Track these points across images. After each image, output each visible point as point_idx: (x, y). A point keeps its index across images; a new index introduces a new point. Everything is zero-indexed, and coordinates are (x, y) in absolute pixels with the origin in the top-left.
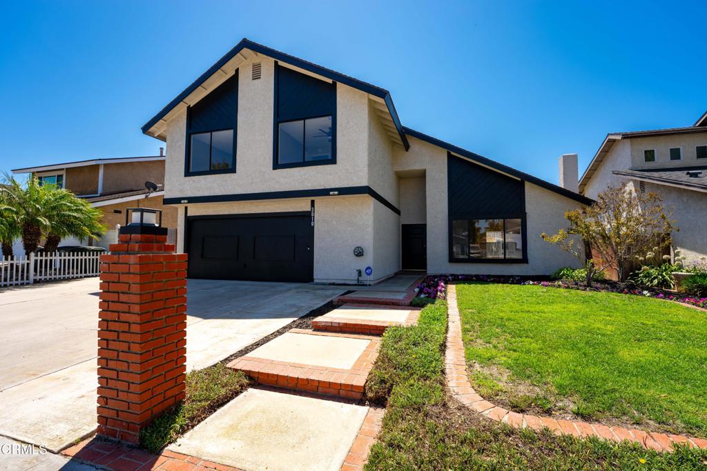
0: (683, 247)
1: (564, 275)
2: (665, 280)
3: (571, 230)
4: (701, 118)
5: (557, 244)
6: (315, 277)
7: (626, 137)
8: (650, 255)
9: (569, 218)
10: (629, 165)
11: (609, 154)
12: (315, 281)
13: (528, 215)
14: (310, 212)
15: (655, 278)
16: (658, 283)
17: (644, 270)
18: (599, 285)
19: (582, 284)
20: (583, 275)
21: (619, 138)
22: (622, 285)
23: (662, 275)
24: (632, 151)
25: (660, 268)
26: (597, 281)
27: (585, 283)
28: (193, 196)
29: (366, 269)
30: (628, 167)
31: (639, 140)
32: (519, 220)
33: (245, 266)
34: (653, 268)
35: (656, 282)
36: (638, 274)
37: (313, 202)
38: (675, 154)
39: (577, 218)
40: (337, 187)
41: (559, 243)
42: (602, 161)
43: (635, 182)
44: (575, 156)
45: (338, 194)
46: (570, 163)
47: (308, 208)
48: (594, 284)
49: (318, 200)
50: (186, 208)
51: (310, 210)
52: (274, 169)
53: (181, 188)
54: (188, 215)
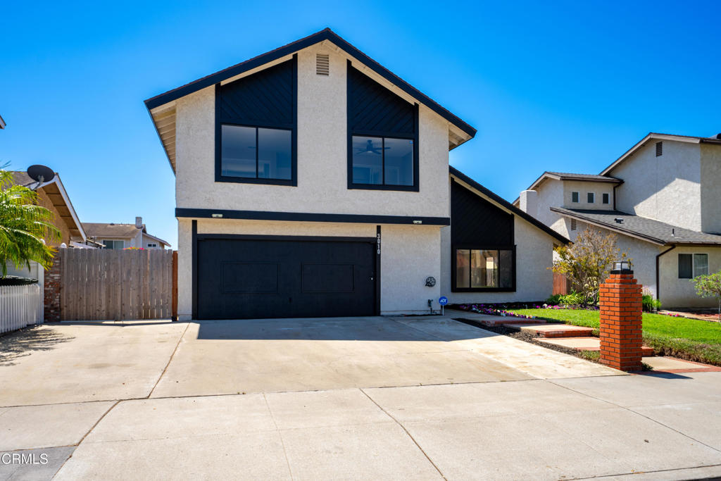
4: (606, 169)
6: (382, 309)
10: (563, 203)
12: (382, 313)
13: (516, 247)
14: (376, 239)
21: (557, 178)
24: (565, 192)
28: (230, 209)
29: (441, 299)
31: (569, 182)
32: (510, 252)
33: (290, 299)
37: (379, 229)
38: (591, 198)
40: (421, 216)
43: (566, 219)
45: (422, 224)
47: (374, 235)
49: (385, 227)
50: (195, 223)
51: (376, 236)
52: (348, 188)
53: (208, 196)
54: (198, 233)
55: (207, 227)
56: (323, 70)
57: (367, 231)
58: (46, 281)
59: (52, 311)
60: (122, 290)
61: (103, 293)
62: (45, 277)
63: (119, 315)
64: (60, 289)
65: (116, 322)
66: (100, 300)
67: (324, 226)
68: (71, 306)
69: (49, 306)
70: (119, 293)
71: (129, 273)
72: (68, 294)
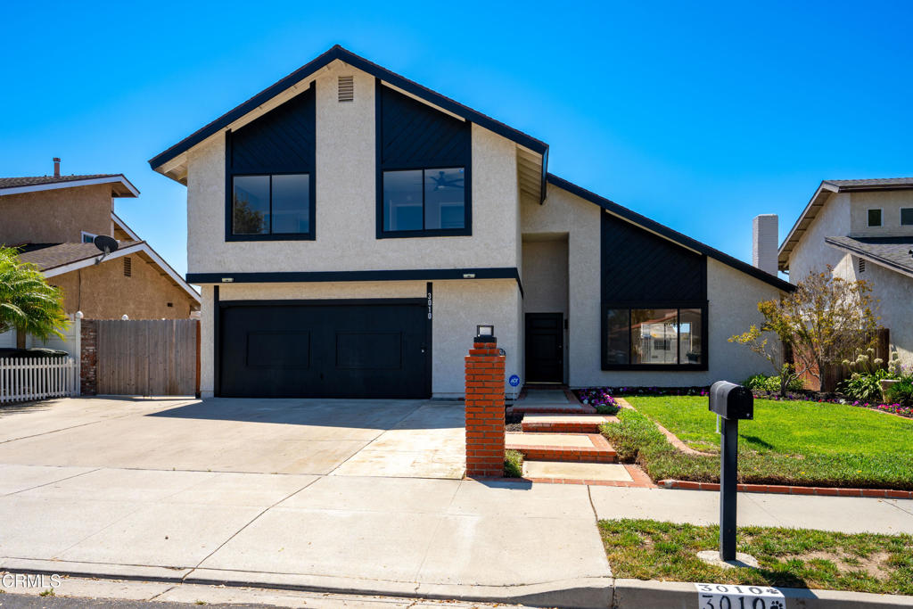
0: (902, 347)
1: (754, 384)
2: (878, 391)
3: (766, 325)
5: (748, 344)
6: (434, 390)
7: (844, 190)
8: (861, 358)
9: (763, 311)
10: (848, 231)
11: (823, 209)
12: (434, 396)
13: (710, 303)
14: (427, 299)
15: (866, 388)
16: (869, 394)
17: (854, 378)
18: (794, 395)
19: (775, 394)
20: (778, 383)
21: (836, 190)
22: (822, 395)
23: (874, 384)
24: (852, 210)
25: (873, 374)
26: (793, 390)
27: (779, 393)
28: (241, 271)
29: (510, 379)
30: (846, 233)
32: (699, 311)
33: (322, 377)
34: (866, 375)
35: (866, 393)
36: (848, 383)
37: (430, 287)
38: (907, 217)
39: (773, 311)
40: (473, 267)
41: (750, 343)
42: (814, 218)
44: (775, 218)
45: (476, 278)
46: (767, 226)
47: (423, 294)
48: (788, 394)
49: (437, 284)
50: (217, 289)
51: (426, 296)
52: (377, 238)
53: (218, 258)
54: (220, 300)
55: (231, 292)
56: (346, 95)
57: (415, 290)
58: (82, 353)
59: (88, 384)
60: (149, 363)
61: (133, 366)
62: (82, 349)
63: (147, 390)
64: (95, 363)
65: (146, 398)
66: (130, 373)
67: (359, 287)
68: (105, 379)
69: (85, 379)
70: (147, 367)
71: (156, 345)
72: (102, 367)
